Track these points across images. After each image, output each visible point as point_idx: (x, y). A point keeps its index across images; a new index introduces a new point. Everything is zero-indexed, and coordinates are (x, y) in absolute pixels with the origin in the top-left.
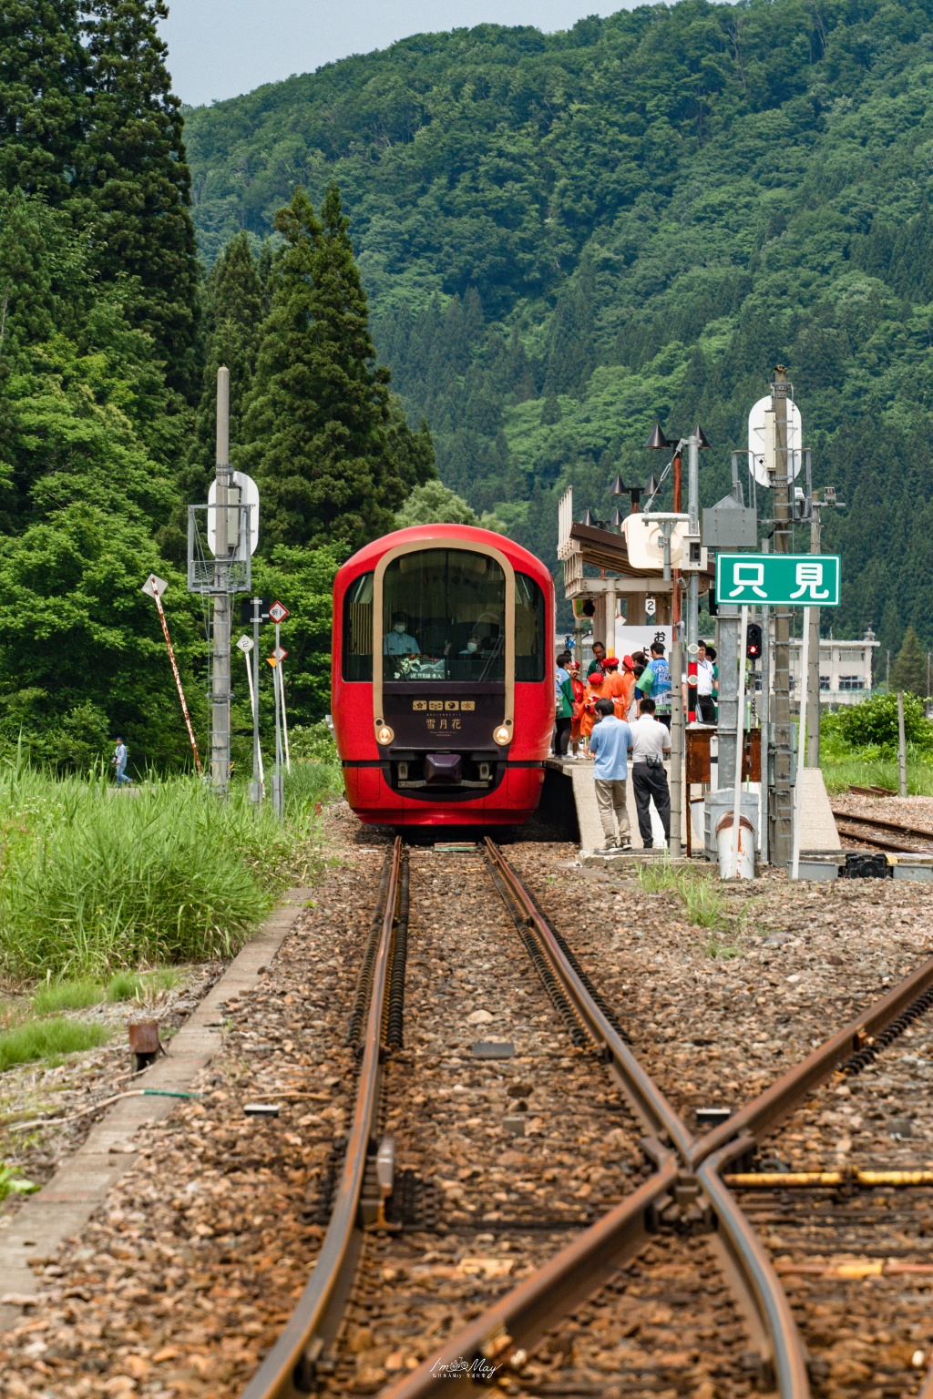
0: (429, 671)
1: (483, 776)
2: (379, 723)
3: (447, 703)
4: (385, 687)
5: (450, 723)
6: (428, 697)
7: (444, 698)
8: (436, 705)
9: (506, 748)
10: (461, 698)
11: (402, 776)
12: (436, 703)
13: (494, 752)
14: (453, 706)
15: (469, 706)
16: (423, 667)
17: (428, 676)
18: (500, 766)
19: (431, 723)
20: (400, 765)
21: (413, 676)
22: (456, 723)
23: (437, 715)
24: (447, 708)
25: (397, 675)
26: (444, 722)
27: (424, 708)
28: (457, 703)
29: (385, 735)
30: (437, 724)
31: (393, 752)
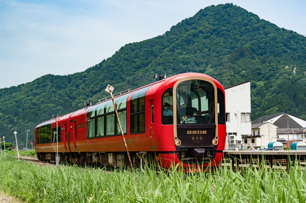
0: (190, 121)
1: (208, 156)
2: (176, 138)
3: (198, 131)
4: (177, 126)
5: (199, 138)
6: (192, 130)
7: (197, 130)
8: (195, 132)
9: (216, 146)
10: (202, 130)
11: (183, 156)
12: (194, 131)
13: (213, 148)
14: (200, 132)
15: (205, 132)
16: (189, 119)
17: (191, 123)
18: (214, 152)
19: (193, 138)
20: (182, 153)
21: (186, 123)
22: (201, 138)
23: (195, 135)
24: (198, 133)
25: (181, 122)
26: (197, 138)
27: (191, 133)
28: (201, 131)
29: (177, 142)
30: (195, 139)
31: (181, 148)
